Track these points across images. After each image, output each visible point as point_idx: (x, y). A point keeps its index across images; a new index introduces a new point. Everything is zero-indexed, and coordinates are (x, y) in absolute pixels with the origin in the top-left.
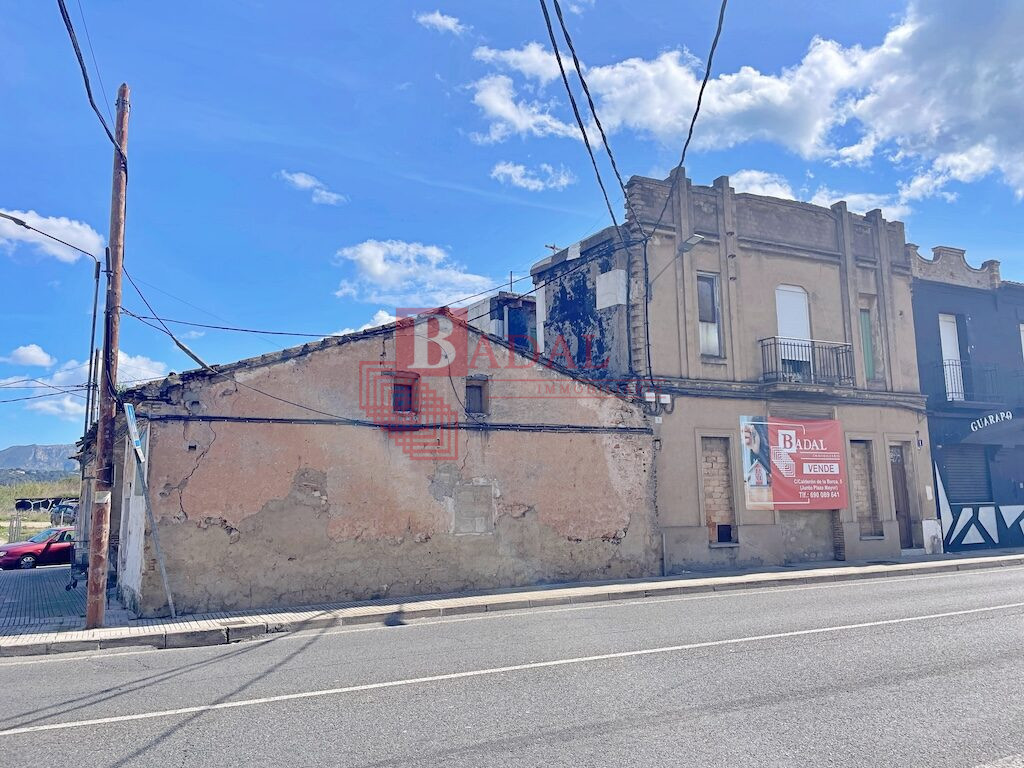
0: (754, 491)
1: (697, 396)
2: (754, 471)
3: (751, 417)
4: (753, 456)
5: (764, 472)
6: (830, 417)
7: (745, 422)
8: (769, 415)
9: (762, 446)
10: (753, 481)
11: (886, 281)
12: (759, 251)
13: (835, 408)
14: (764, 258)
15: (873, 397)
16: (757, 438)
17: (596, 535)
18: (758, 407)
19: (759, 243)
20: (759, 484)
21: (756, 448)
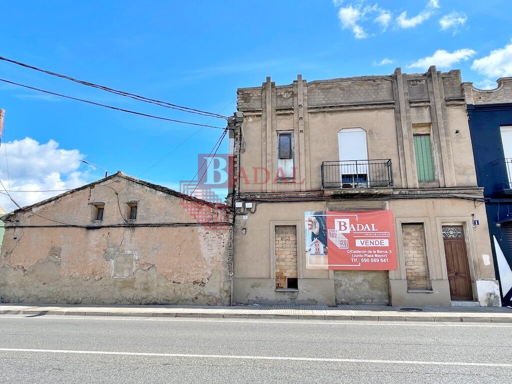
0: (314, 258)
1: (272, 202)
2: (314, 245)
3: (314, 212)
4: (314, 236)
5: (321, 246)
6: (382, 209)
7: (309, 215)
8: (327, 210)
9: (321, 229)
10: (313, 251)
11: (439, 112)
12: (324, 112)
13: (387, 202)
14: (328, 115)
15: (425, 193)
16: (318, 225)
17: (190, 281)
18: (319, 206)
19: (324, 107)
20: (318, 253)
21: (316, 231)
